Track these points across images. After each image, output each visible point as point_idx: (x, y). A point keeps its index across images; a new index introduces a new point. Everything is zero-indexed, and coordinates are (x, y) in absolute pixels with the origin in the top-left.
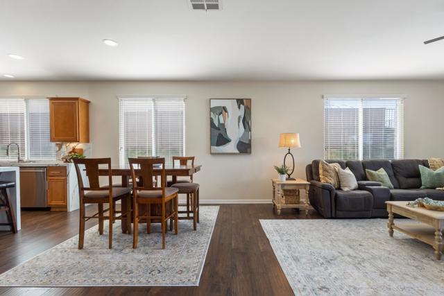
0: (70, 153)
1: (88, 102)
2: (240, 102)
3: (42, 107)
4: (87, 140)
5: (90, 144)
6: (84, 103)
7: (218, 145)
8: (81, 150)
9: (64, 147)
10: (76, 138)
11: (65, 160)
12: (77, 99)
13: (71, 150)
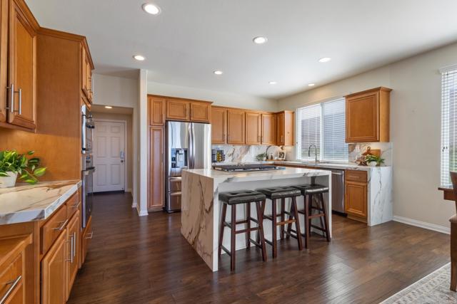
0: (365, 154)
1: (389, 91)
3: (338, 107)
4: (388, 139)
5: (391, 144)
6: (385, 93)
8: (379, 151)
9: (357, 147)
10: (376, 137)
11: (359, 163)
12: (378, 89)
13: (365, 151)
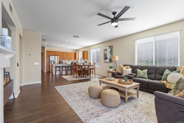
1: (87, 51)
2: (110, 47)
4: (87, 59)
7: (105, 60)
